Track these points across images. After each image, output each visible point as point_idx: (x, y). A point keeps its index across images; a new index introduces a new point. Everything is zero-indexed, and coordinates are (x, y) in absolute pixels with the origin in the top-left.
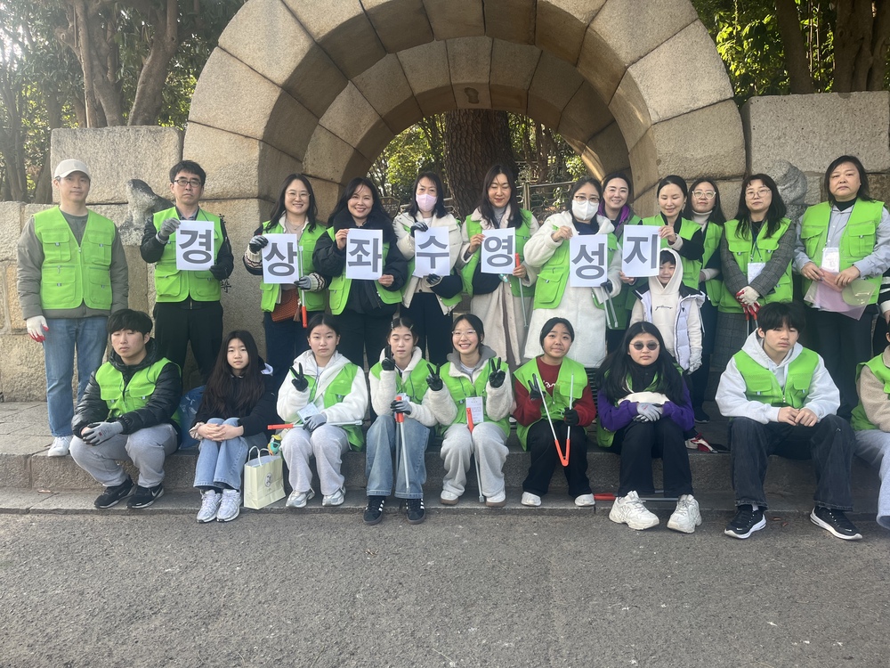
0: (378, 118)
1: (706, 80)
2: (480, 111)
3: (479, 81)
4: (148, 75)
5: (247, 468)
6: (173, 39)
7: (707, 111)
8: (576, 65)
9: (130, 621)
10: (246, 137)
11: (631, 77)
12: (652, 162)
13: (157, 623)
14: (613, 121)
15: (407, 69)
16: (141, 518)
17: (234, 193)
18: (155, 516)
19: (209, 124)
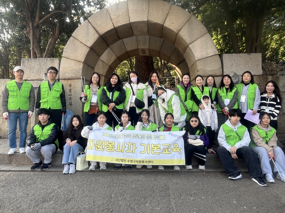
0: (116, 57)
1: (210, 49)
2: (146, 56)
3: (146, 48)
4: (50, 44)
5: (78, 158)
6: (58, 34)
7: (211, 57)
8: (174, 44)
9: (43, 202)
10: (79, 62)
11: (190, 47)
12: (196, 71)
13: (52, 203)
14: (184, 60)
15: (125, 44)
16: (45, 173)
17: (75, 77)
18: (49, 172)
19: (68, 58)
